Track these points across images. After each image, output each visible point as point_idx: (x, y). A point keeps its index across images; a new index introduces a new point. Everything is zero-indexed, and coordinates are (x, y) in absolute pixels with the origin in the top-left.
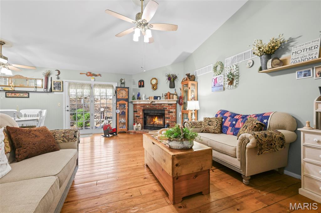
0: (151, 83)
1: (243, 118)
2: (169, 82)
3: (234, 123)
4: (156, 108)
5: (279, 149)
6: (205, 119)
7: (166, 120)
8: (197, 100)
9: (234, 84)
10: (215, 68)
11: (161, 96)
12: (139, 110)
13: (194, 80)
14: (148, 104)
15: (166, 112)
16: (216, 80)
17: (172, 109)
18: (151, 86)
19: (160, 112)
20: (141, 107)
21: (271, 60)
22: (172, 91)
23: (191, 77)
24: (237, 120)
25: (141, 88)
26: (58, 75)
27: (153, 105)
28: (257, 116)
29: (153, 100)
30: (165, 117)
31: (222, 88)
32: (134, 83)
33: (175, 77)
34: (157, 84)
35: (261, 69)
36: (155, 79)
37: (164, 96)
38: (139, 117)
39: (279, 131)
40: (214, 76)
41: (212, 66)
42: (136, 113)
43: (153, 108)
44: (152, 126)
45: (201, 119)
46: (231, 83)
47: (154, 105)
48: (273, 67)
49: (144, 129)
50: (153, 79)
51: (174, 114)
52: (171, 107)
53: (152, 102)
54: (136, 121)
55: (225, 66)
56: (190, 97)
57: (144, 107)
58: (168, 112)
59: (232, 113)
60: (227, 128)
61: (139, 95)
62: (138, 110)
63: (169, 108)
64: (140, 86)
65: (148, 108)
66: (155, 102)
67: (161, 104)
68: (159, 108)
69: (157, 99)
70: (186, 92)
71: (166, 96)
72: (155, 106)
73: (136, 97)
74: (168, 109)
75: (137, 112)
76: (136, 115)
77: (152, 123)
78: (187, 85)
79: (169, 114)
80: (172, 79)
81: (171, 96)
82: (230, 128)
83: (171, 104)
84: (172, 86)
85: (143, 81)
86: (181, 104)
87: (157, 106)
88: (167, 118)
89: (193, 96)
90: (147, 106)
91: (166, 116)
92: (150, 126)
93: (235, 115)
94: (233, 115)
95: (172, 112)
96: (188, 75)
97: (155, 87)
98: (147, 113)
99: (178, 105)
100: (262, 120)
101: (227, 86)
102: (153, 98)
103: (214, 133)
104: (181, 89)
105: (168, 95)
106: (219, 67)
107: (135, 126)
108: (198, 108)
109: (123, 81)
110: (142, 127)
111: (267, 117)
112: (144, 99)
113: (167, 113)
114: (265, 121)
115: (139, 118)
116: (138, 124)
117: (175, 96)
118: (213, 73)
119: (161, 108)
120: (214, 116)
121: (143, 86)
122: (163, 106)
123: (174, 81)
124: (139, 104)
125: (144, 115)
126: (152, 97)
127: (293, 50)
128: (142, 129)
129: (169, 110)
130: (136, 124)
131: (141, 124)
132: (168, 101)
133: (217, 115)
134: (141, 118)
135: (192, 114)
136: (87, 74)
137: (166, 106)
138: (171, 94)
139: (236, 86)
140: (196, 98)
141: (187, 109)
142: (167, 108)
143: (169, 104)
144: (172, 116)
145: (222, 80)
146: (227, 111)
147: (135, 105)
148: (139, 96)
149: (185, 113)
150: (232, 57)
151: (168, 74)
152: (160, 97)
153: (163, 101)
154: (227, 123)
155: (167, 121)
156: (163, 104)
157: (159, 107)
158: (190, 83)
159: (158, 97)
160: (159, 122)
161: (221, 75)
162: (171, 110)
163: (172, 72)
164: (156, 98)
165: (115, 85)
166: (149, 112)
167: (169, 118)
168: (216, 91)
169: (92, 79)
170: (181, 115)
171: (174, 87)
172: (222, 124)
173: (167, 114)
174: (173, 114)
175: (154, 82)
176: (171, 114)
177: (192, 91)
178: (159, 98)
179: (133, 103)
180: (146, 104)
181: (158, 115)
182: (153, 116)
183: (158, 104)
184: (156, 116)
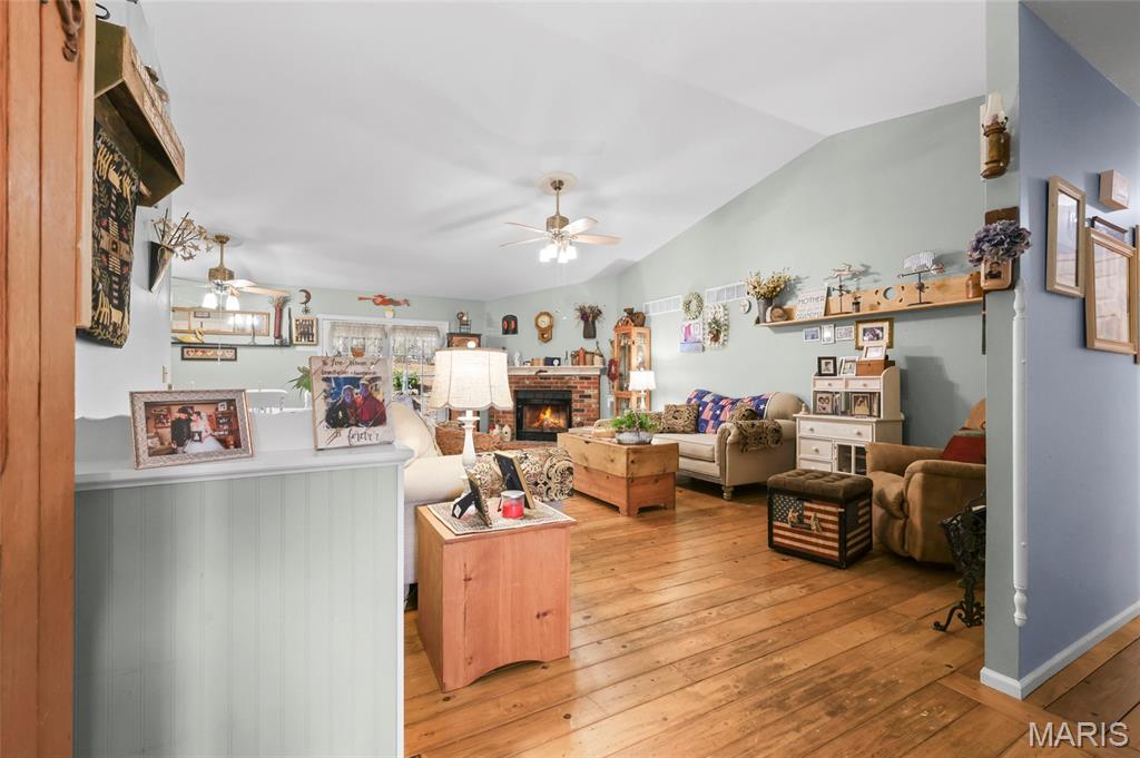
0: (537, 326)
1: (733, 403)
2: (582, 324)
3: (718, 412)
4: (549, 387)
5: (773, 446)
6: (667, 407)
7: (575, 415)
8: (650, 369)
9: (721, 340)
10: (687, 305)
11: (563, 358)
13: (642, 326)
14: (528, 377)
15: (575, 396)
16: (688, 328)
17: (589, 388)
18: (536, 333)
19: (559, 397)
21: (770, 309)
22: (590, 345)
23: (636, 318)
24: (723, 408)
25: (510, 337)
26: (305, 303)
27: (541, 378)
28: (754, 399)
29: (542, 367)
30: (571, 407)
31: (700, 345)
32: (490, 323)
33: (597, 313)
34: (551, 327)
35: (758, 322)
36: (548, 314)
37: (569, 358)
39: (778, 421)
40: (685, 320)
41: (681, 299)
43: (541, 387)
44: (539, 431)
45: (659, 407)
46: (716, 338)
47: (546, 378)
48: (773, 321)
49: (518, 439)
50: (542, 314)
51: (596, 401)
52: (589, 383)
53: (540, 371)
54: (495, 419)
55: (705, 304)
56: (635, 361)
57: (518, 383)
58: (581, 396)
59: (716, 396)
60: (707, 422)
63: (581, 387)
64: (506, 332)
65: (529, 387)
66: (547, 371)
67: (562, 377)
68: (556, 387)
69: (553, 365)
70: (626, 350)
71: (574, 356)
72: (546, 383)
74: (578, 389)
77: (536, 424)
78: (627, 335)
79: (582, 401)
80: (589, 318)
81: (588, 356)
82: (712, 422)
83: (588, 378)
84: (590, 333)
85: (514, 318)
86: (612, 377)
87: (551, 383)
88: (577, 410)
89: (640, 359)
90: (527, 382)
91: (575, 405)
92: (532, 430)
93: (722, 398)
94: (718, 400)
95: (589, 396)
96: (630, 312)
97: (545, 335)
98: (525, 399)
99: (605, 379)
100: (758, 406)
101: (709, 342)
102: (542, 362)
103: (684, 432)
104: (612, 342)
105: (581, 355)
106: (694, 304)
107: (495, 432)
108: (652, 386)
109: (465, 318)
110: (513, 434)
111: (765, 401)
112: (517, 364)
113: (578, 398)
114: (762, 407)
116: (502, 426)
117: (597, 358)
118: (683, 314)
119: (563, 387)
120: (684, 402)
121: (515, 331)
122: (567, 383)
123: (593, 322)
125: (516, 404)
126: (538, 360)
127: (801, 295)
128: (512, 439)
129: (583, 392)
130: (497, 426)
131: (510, 426)
132: (581, 370)
133: (690, 400)
134: (509, 413)
135: (639, 400)
136: (374, 300)
137: (575, 383)
138: (586, 353)
139: (723, 344)
140: (647, 365)
141: (630, 389)
142: (576, 387)
143: (582, 378)
144: (590, 406)
145: (700, 331)
146: (709, 393)
149: (622, 399)
150: (719, 288)
151: (580, 304)
152: (559, 359)
153: (567, 369)
154: (707, 414)
155: (577, 419)
156: (567, 378)
157: (557, 383)
158: (635, 331)
159: (555, 359)
160: (556, 421)
161: (696, 321)
162: (587, 392)
163: (589, 301)
164: (549, 362)
165: (445, 328)
166: (529, 396)
167: (583, 411)
168: (689, 351)
169: (388, 311)
170: (612, 403)
171: (594, 337)
172: (699, 415)
173: (576, 401)
174: (593, 400)
175: (544, 323)
176: (586, 400)
177: (639, 348)
178: (556, 362)
180: (524, 377)
181: (554, 402)
182: (538, 408)
183: (556, 377)
184: (547, 406)
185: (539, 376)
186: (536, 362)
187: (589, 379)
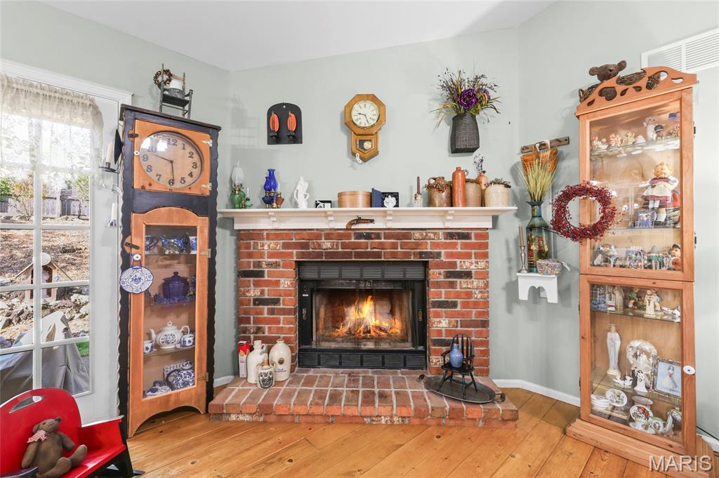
0: (348, 123)
2: (448, 122)
4: (378, 254)
7: (438, 315)
12: (277, 265)
14: (329, 234)
15: (436, 274)
17: (468, 256)
18: (342, 141)
20: (286, 246)
25: (286, 149)
27: (359, 236)
30: (425, 298)
32: (240, 119)
33: (482, 98)
34: (378, 126)
36: (372, 98)
37: (425, 192)
38: (276, 302)
42: (256, 284)
43: (358, 255)
44: (349, 346)
47: (369, 235)
49: (304, 366)
50: (359, 98)
52: (465, 246)
53: (359, 220)
54: (252, 326)
57: (305, 246)
58: (449, 275)
61: (270, 182)
62: (270, 265)
63: (450, 255)
64: (276, 138)
65: (329, 254)
66: (372, 221)
67: (404, 234)
68: (394, 255)
69: (383, 206)
71: (434, 188)
72: (369, 246)
73: (254, 191)
74: (443, 258)
75: (260, 274)
76: (254, 292)
79: (452, 285)
83: (463, 235)
84: (464, 141)
85: (296, 110)
87: (382, 246)
88: (440, 304)
90: (327, 244)
91: (435, 294)
92: (333, 345)
95: (468, 275)
97: (364, 144)
98: (318, 281)
102: (361, 199)
105: (458, 185)
107: (255, 357)
109: (175, 84)
110: (293, 359)
112: (303, 205)
113: (442, 279)
115: (272, 312)
116: (270, 342)
119: (408, 254)
121: (296, 138)
122: (417, 245)
123: (473, 118)
124: (276, 234)
125: (301, 291)
126: (354, 194)
128: (292, 372)
129: (454, 264)
130: (258, 344)
131: (287, 341)
134: (284, 312)
137: (434, 245)
142: (439, 255)
143: (452, 235)
144: (469, 295)
147: (245, 238)
148: (275, 187)
152: (396, 195)
153: (416, 217)
155: (439, 323)
156: (417, 235)
157: (394, 246)
159: (385, 195)
160: (385, 324)
162: (463, 265)
163: (466, 74)
164: (376, 199)
166: (329, 273)
171: (474, 149)
173: (438, 285)
174: (473, 283)
175: (365, 115)
176: (462, 284)
178: (390, 202)
179: (237, 226)
180: (316, 234)
181: (383, 286)
182: (343, 297)
183: (391, 234)
184: (364, 294)
185: (357, 232)
186: (347, 199)
187: (467, 236)
